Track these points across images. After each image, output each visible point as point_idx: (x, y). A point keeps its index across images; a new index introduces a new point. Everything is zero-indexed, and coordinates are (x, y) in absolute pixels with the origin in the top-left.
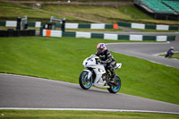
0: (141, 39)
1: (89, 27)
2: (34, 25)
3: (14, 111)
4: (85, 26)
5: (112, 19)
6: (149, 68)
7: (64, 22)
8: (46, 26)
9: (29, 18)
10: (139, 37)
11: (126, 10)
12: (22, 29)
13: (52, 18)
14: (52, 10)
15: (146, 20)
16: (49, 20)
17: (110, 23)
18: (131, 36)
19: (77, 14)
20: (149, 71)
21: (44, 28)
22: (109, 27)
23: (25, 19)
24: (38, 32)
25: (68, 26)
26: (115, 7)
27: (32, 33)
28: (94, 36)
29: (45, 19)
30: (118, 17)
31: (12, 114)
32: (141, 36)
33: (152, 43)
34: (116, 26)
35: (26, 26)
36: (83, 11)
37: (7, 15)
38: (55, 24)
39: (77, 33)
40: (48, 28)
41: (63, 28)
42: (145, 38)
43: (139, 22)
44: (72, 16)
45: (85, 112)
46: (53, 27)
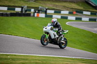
0: (88, 20)
1: (60, 12)
2: (30, 11)
3: (15, 55)
4: (58, 12)
5: (73, 9)
6: (92, 36)
7: (46, 9)
8: (37, 11)
9: (27, 7)
10: (87, 19)
11: (80, 4)
12: (24, 12)
13: (40, 7)
14: (40, 3)
15: (91, 10)
16: (38, 8)
17: (71, 11)
18: (83, 18)
19: (54, 5)
20: (91, 37)
21: (35, 12)
22: (71, 13)
23: (25, 7)
24: (32, 14)
25: (48, 11)
26: (74, 3)
27: (29, 15)
28: (62, 18)
29: (36, 8)
30: (76, 8)
31: (14, 57)
32: (88, 18)
33: (94, 22)
34: (75, 13)
35: (26, 11)
36: (57, 4)
37: (16, 5)
38: (41, 10)
39: (54, 15)
40: (38, 13)
41: (46, 12)
42: (90, 20)
43: (88, 11)
44: (51, 7)
45: (54, 58)
46: (41, 12)
